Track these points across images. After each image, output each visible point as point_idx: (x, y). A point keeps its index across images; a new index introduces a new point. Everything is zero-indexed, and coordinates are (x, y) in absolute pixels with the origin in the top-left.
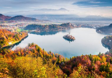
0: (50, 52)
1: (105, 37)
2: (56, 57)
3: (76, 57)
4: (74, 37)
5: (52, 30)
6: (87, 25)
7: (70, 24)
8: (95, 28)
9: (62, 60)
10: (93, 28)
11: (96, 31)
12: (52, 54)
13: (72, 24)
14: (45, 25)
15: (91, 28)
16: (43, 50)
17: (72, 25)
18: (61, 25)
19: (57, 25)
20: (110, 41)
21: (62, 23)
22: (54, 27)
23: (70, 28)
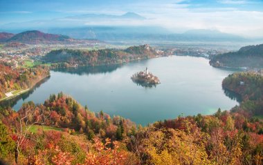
0: (102, 114)
1: (229, 76)
2: (114, 124)
3: (163, 121)
4: (156, 78)
5: (106, 62)
6: (189, 49)
7: (148, 48)
8: (208, 56)
9: (130, 131)
10: (204, 57)
11: (210, 63)
12: (107, 117)
13: (153, 49)
14: (90, 52)
15: (198, 56)
16: (86, 108)
17: (151, 50)
18: (127, 50)
19: (117, 51)
20: (242, 83)
21: (129, 46)
22: (110, 54)
23: (147, 57)
